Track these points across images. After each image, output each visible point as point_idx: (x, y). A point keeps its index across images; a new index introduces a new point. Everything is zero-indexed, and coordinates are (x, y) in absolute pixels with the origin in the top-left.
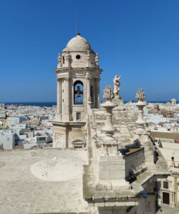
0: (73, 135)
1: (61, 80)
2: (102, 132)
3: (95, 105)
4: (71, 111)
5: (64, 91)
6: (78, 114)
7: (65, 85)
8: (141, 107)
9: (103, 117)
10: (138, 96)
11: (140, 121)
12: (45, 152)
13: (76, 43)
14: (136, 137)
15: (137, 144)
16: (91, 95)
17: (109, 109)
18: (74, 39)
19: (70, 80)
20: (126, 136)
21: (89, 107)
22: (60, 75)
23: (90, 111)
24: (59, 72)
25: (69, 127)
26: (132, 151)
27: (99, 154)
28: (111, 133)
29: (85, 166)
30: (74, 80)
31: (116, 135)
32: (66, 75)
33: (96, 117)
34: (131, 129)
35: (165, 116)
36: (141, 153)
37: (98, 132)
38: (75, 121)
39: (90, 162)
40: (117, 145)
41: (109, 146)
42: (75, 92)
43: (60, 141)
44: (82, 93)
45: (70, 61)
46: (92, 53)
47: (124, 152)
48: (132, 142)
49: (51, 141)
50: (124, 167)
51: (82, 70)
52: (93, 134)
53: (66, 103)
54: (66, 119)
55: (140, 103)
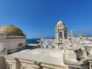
0: (60, 46)
1: (56, 32)
2: (68, 45)
3: (66, 38)
4: (59, 40)
5: (57, 35)
6: (61, 41)
7: (57, 33)
8: (81, 39)
9: (68, 41)
10: (79, 35)
11: (81, 42)
12: (53, 50)
13: (60, 23)
14: (80, 47)
15: (80, 50)
16: (65, 35)
17: (70, 39)
18: (59, 22)
19: (59, 32)
20: (76, 47)
21: (64, 39)
22: (56, 31)
23: (64, 40)
24: (56, 30)
25: (59, 44)
26: (78, 51)
27: (68, 51)
28: (71, 46)
29: (64, 54)
30: (60, 32)
31: (72, 46)
32: (57, 31)
33: (66, 41)
34: (78, 45)
35: (91, 41)
36: (82, 52)
37: (67, 46)
38: (60, 42)
39: (65, 53)
40: (73, 50)
41: (71, 49)
42: (60, 35)
43: (57, 47)
44: (62, 35)
45: (58, 27)
46: (64, 24)
47: (76, 51)
48: (78, 49)
49: (54, 47)
50: (76, 56)
51: (61, 29)
52: (66, 46)
53: (58, 38)
54: (58, 42)
55: (80, 37)
